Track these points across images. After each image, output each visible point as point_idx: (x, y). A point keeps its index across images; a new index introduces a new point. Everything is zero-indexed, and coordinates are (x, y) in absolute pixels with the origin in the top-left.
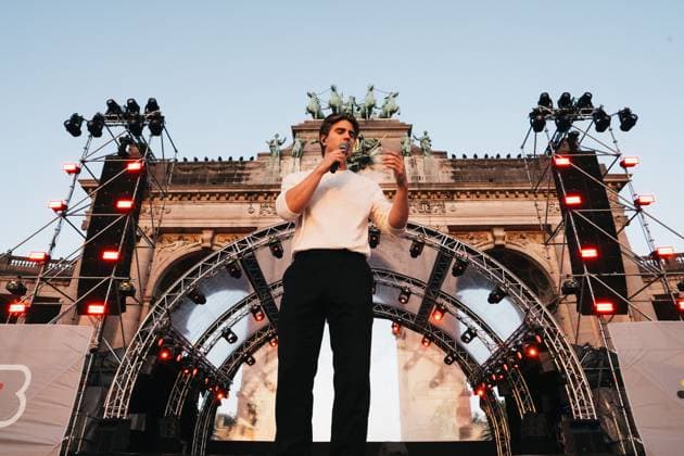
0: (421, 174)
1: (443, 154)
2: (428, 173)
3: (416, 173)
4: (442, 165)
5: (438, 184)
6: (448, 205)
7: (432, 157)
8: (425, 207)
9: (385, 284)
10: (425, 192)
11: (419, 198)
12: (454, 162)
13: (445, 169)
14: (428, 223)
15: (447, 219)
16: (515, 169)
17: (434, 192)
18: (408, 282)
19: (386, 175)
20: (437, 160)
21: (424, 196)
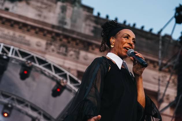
0: (68, 20)
1: (90, 10)
2: (74, 22)
3: (64, 18)
4: (88, 18)
5: (79, 34)
6: (83, 53)
7: (81, 10)
8: (63, 49)
9: (19, 110)
10: (66, 37)
11: (61, 40)
12: (98, 19)
13: (88, 22)
14: (61, 64)
15: (79, 65)
16: (144, 40)
17: (74, 39)
18: (40, 113)
19: (37, 12)
20: (84, 13)
21: (65, 40)
